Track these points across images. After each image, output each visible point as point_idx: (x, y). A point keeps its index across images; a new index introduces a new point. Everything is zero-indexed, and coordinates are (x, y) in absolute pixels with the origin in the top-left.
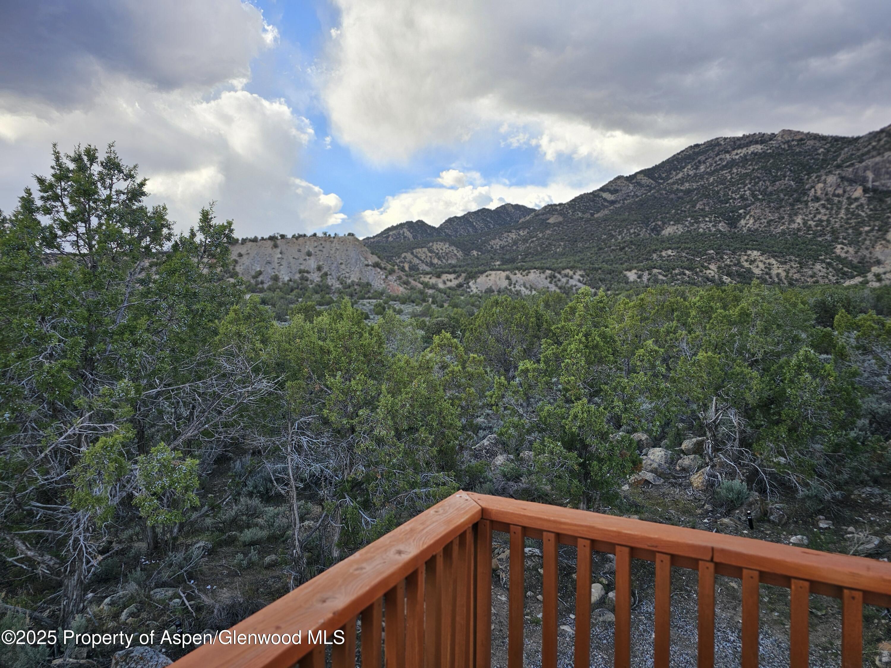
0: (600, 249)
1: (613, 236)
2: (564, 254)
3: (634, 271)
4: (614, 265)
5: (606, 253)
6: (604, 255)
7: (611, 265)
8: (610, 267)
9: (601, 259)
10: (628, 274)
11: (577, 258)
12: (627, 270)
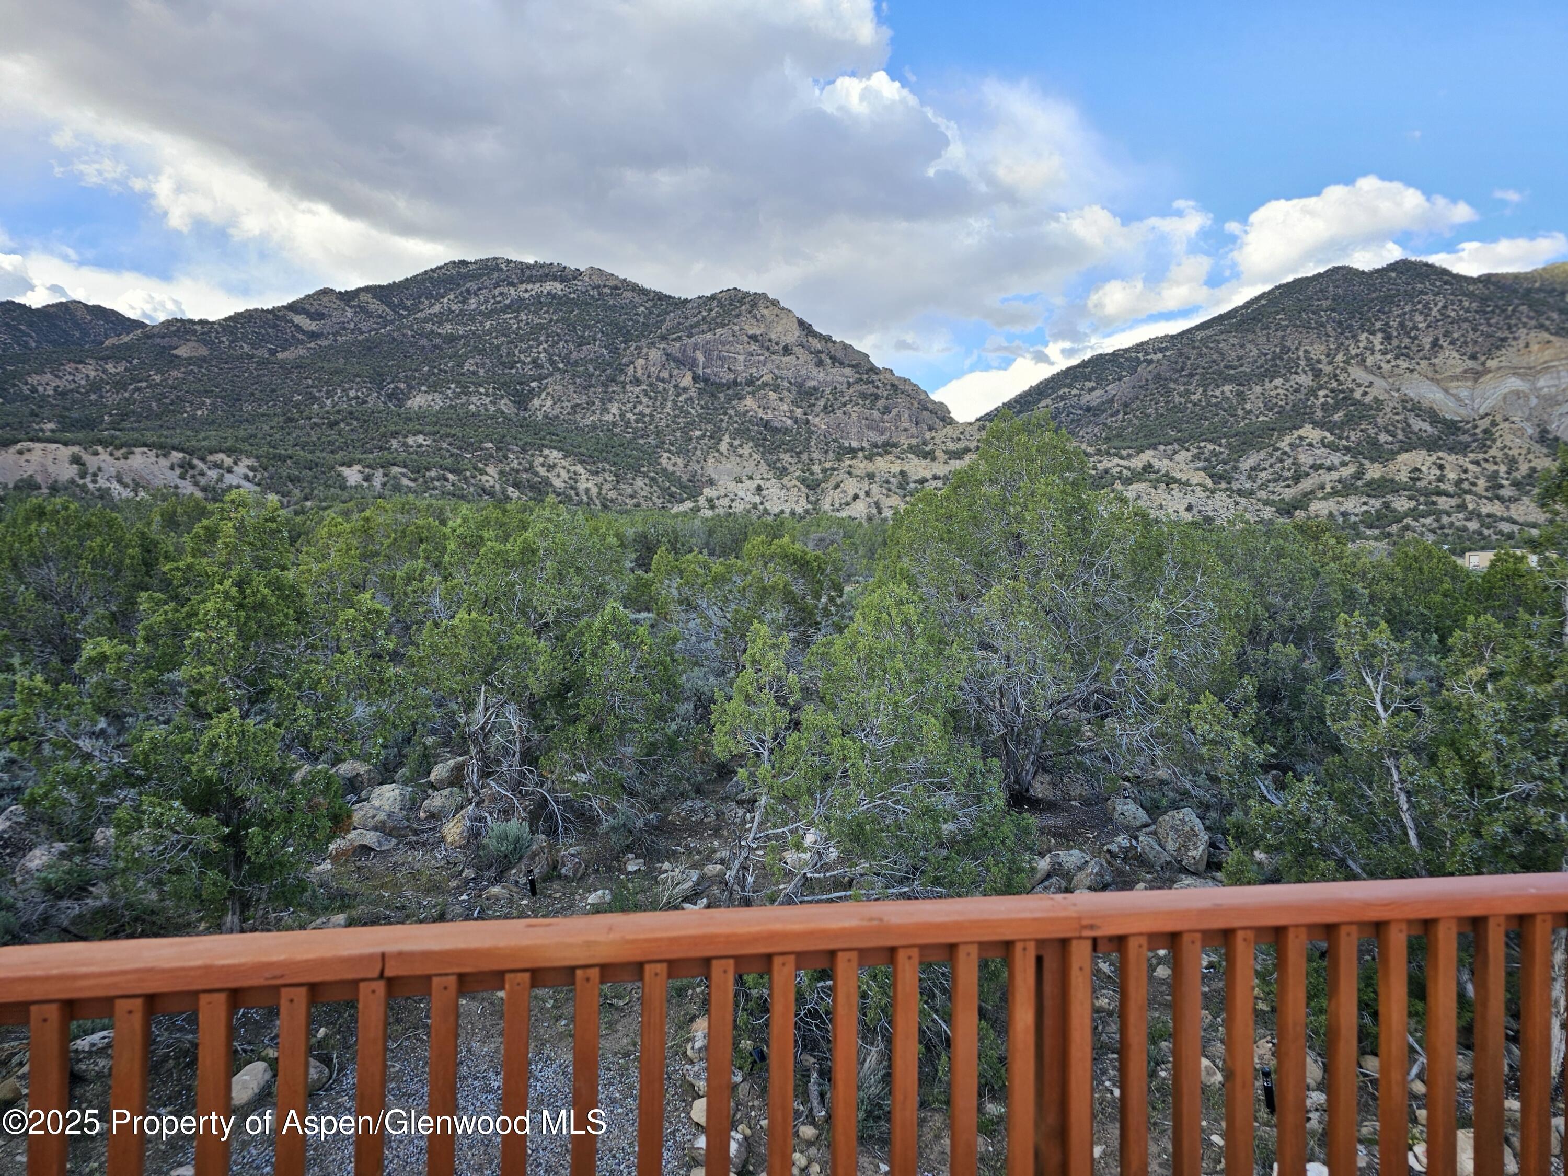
0: (290, 420)
1: (315, 399)
2: (213, 422)
3: (357, 467)
4: (318, 454)
5: (302, 428)
6: (298, 432)
7: (313, 452)
8: (310, 457)
9: (291, 440)
10: (345, 471)
11: (242, 433)
12: (342, 465)
